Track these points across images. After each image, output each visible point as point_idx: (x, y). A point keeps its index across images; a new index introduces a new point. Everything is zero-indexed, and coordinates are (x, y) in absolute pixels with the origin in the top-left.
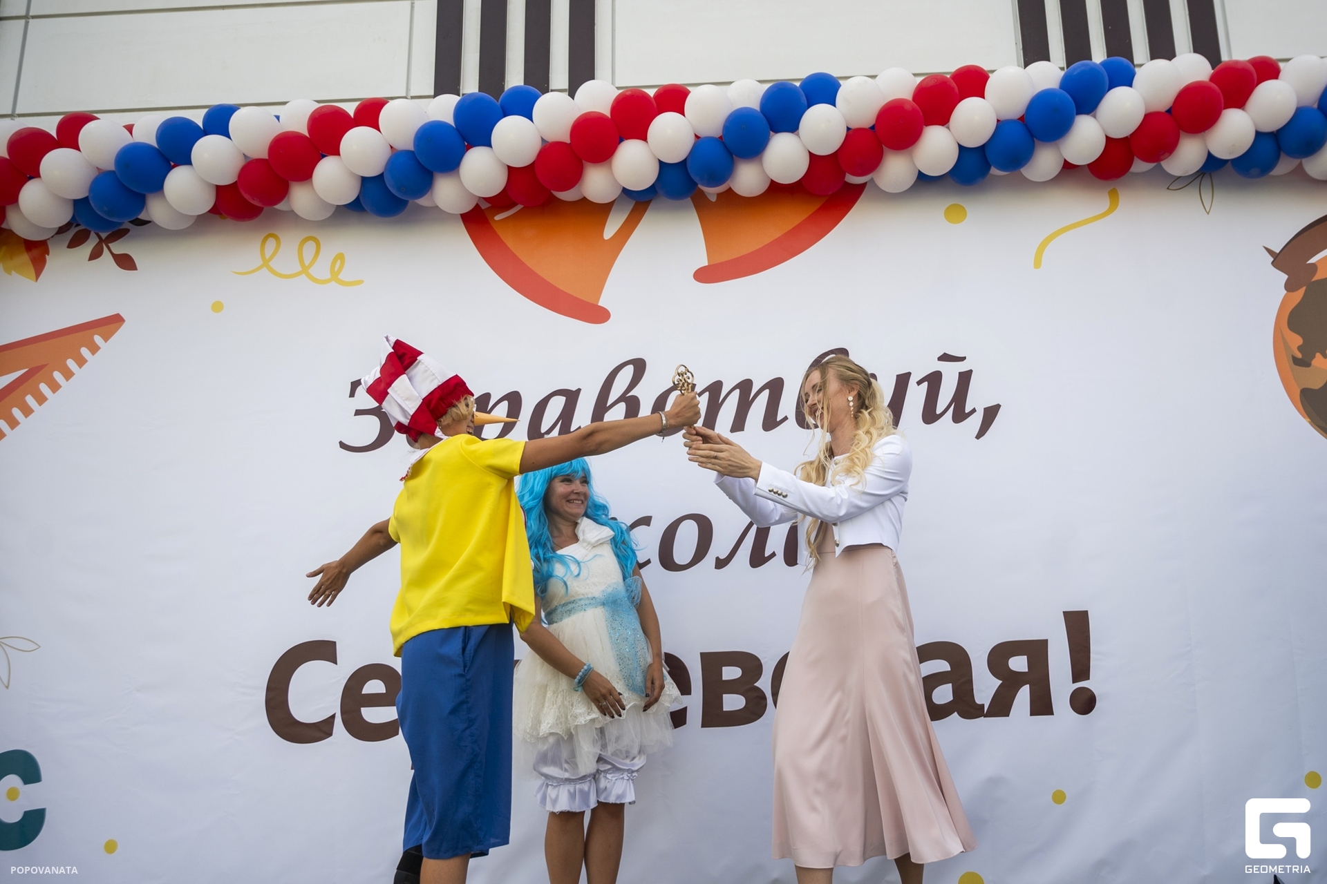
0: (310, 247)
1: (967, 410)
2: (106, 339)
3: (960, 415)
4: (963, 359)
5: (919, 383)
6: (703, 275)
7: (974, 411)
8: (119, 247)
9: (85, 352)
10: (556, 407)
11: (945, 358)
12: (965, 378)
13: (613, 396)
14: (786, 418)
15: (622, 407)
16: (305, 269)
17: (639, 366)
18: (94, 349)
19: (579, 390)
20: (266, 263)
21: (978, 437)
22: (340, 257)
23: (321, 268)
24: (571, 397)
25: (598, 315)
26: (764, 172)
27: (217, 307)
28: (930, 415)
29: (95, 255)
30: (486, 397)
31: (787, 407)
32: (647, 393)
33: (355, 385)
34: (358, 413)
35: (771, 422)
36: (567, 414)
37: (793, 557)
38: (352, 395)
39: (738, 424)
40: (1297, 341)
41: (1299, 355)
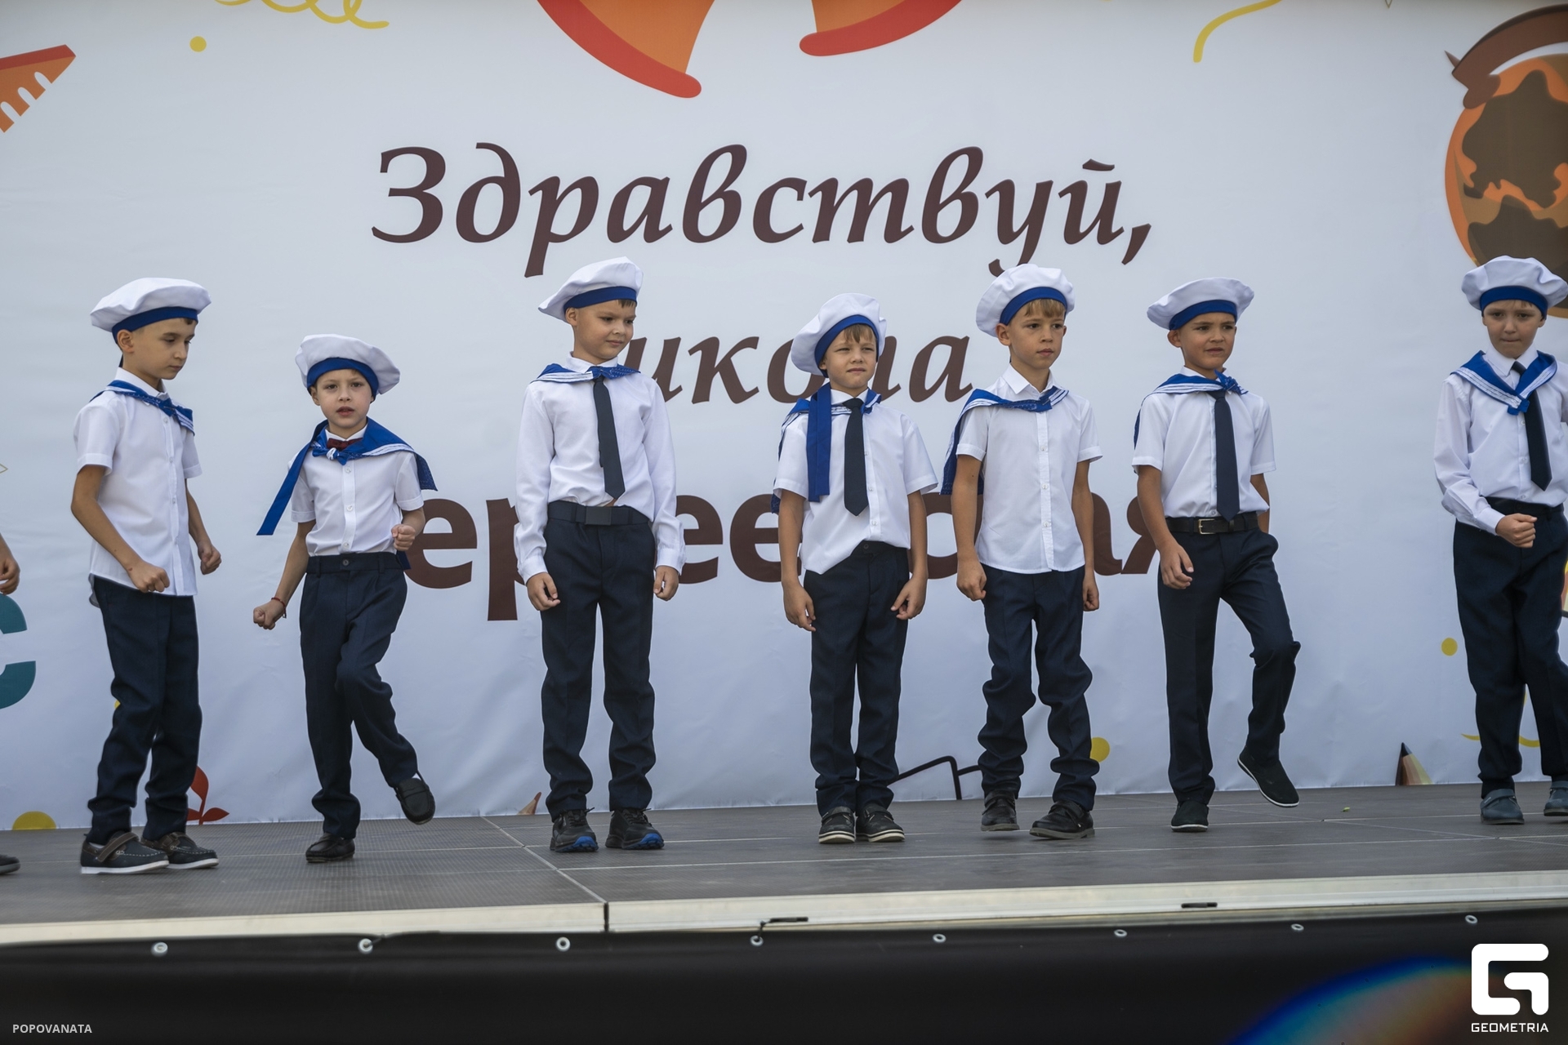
1: (1114, 229)
2: (52, 78)
3: (1105, 237)
4: (1110, 168)
5: (1062, 194)
6: (812, 45)
7: (1121, 231)
9: (24, 93)
10: (640, 198)
11: (1091, 165)
12: (1112, 191)
13: (710, 188)
14: (911, 229)
15: (719, 203)
16: (310, 2)
17: (739, 155)
18: (37, 91)
19: (667, 180)
21: (1125, 261)
24: (659, 188)
25: (686, 87)
27: (198, 44)
28: (1073, 234)
30: (553, 182)
31: (913, 214)
32: (749, 188)
33: (387, 157)
34: (394, 192)
35: (894, 232)
36: (654, 209)
37: (919, 392)
38: (384, 169)
39: (857, 234)
40: (1469, 167)
41: (1471, 184)
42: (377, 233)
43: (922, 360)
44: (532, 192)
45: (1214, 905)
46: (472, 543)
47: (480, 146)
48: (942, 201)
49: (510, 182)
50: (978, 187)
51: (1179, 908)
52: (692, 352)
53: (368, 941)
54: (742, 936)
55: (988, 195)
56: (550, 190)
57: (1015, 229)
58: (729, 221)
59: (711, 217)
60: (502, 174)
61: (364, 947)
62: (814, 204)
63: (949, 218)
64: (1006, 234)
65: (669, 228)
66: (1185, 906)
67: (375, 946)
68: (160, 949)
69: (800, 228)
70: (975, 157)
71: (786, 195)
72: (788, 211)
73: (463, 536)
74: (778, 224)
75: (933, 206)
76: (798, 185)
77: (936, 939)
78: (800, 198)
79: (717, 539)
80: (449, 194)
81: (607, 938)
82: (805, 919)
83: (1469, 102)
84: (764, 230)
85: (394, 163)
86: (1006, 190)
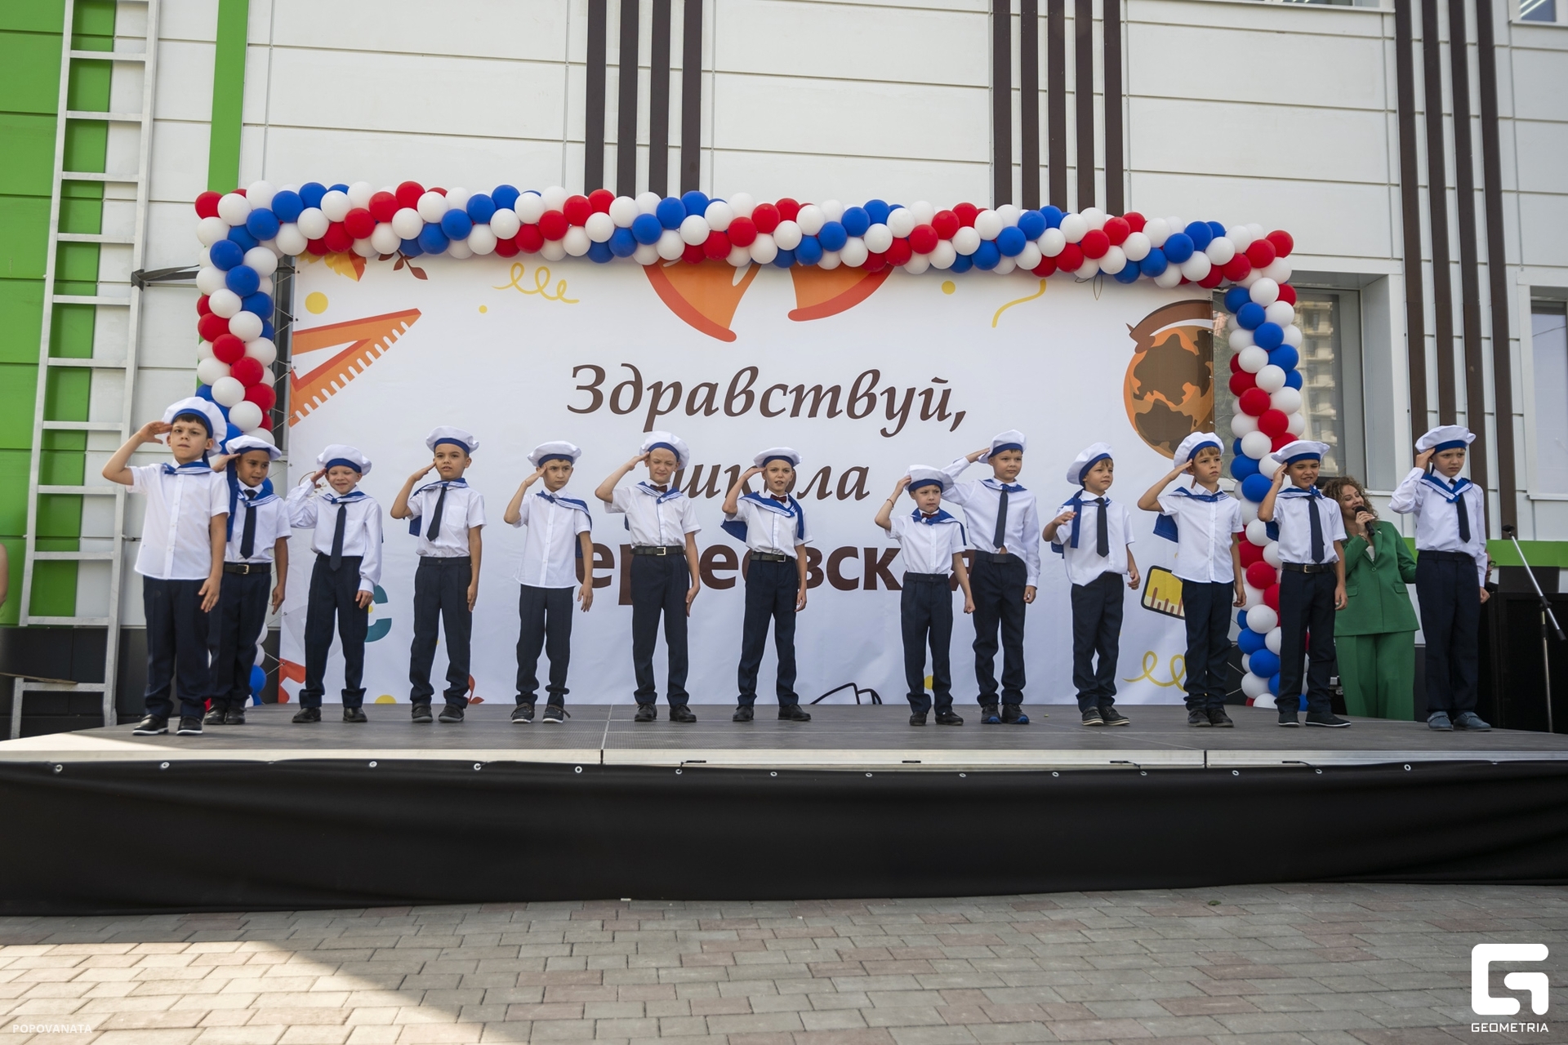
0: (543, 274)
1: (947, 413)
2: (409, 325)
3: (942, 417)
4: (946, 382)
5: (920, 395)
6: (795, 316)
7: (950, 414)
8: (414, 263)
9: (395, 332)
10: (703, 393)
11: (936, 380)
12: (946, 394)
13: (739, 388)
14: (841, 411)
15: (743, 396)
16: (540, 289)
17: (754, 372)
18: (402, 331)
19: (717, 384)
20: (514, 283)
21: (951, 430)
22: (563, 282)
23: (551, 290)
24: (713, 388)
25: (729, 337)
26: (840, 258)
27: (483, 309)
28: (925, 415)
29: (398, 267)
30: (660, 384)
31: (842, 403)
32: (758, 389)
33: (576, 370)
34: (579, 388)
35: (832, 413)
36: (710, 399)
37: (842, 495)
38: (574, 376)
39: (813, 413)
40: (1138, 383)
41: (1138, 393)
42: (570, 408)
43: (844, 479)
44: (648, 389)
45: (919, 762)
46: (612, 566)
47: (623, 365)
48: (858, 397)
49: (637, 384)
50: (876, 390)
51: (901, 763)
52: (726, 472)
53: (479, 765)
54: (673, 769)
55: (882, 394)
56: (657, 388)
57: (895, 413)
58: (747, 406)
59: (738, 403)
60: (634, 380)
61: (477, 768)
62: (791, 398)
63: (861, 406)
64: (890, 415)
65: (717, 409)
66: (904, 762)
67: (482, 767)
68: (373, 765)
69: (784, 410)
70: (876, 375)
71: (778, 392)
72: (778, 401)
73: (608, 562)
74: (772, 408)
75: (853, 399)
76: (784, 388)
77: (772, 774)
78: (785, 394)
79: (736, 568)
80: (606, 389)
81: (601, 767)
82: (705, 762)
83: (1138, 350)
84: (765, 411)
85: (580, 372)
86: (891, 392)
